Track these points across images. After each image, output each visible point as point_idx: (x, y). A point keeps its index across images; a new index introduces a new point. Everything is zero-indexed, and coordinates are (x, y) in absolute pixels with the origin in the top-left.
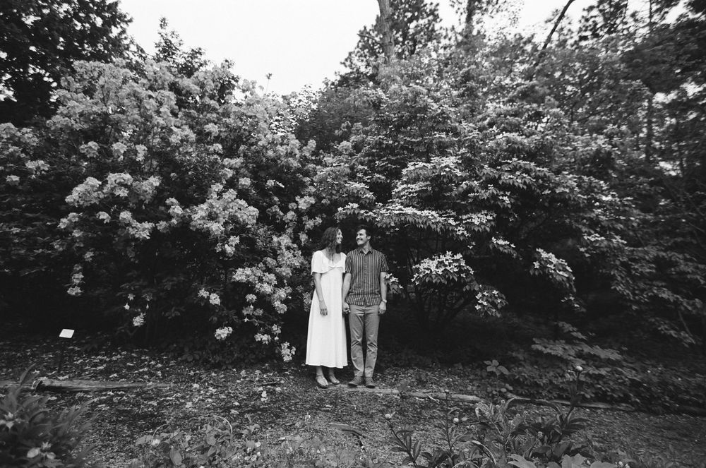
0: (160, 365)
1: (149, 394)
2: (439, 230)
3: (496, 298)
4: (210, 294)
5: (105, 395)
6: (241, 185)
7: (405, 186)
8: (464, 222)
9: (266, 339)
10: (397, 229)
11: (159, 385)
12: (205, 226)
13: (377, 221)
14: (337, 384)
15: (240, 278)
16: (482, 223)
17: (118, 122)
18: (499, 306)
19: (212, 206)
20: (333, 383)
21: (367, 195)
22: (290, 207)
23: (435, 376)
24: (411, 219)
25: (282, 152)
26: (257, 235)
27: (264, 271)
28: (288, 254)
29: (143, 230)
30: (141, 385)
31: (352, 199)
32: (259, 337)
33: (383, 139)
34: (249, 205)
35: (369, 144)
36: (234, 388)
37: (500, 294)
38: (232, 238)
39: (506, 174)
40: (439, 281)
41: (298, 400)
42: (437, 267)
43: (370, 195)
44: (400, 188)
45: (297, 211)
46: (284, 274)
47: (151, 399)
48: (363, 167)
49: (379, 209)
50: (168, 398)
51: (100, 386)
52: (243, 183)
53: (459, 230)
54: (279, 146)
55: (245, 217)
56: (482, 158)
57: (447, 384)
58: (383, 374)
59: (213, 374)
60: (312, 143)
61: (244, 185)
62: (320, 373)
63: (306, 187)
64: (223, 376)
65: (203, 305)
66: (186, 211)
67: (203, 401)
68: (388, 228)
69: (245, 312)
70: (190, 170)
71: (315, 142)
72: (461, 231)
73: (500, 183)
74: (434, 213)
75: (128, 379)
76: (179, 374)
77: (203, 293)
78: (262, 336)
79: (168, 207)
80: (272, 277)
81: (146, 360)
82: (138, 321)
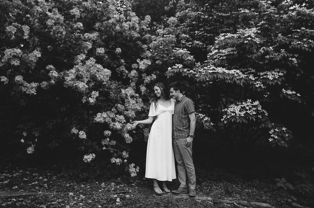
0: (46, 180)
1: (40, 200)
2: (242, 84)
3: (285, 133)
4: (79, 131)
5: (10, 201)
6: (98, 53)
7: (216, 51)
8: (261, 78)
9: (119, 161)
10: (211, 83)
11: (46, 194)
12: (74, 85)
13: (196, 77)
14: (169, 193)
15: (100, 120)
16: (275, 79)
17: (7, 7)
18: (287, 139)
19: (78, 70)
20: (166, 192)
21: (189, 58)
22: (133, 67)
23: (239, 188)
24: (221, 77)
25: (127, 27)
26: (110, 88)
27: (116, 114)
28: (132, 102)
29: (31, 88)
30: (34, 194)
31: (178, 61)
32: (113, 160)
33: (201, 14)
34: (104, 68)
35: (190, 18)
36: (97, 195)
37: (288, 131)
38: (93, 93)
39: (295, 40)
40: (241, 121)
41: (142, 204)
42: (240, 111)
43: (191, 58)
44: (213, 53)
45: (138, 70)
46: (130, 116)
47: (42, 203)
48: (185, 36)
49: (198, 67)
50: (53, 203)
51: (6, 195)
52: (99, 52)
53: (257, 84)
54: (124, 23)
55: (102, 77)
56: (277, 28)
57: (247, 194)
58: (201, 186)
59: (82, 186)
60: (148, 18)
61: (100, 53)
62: (156, 185)
63: (145, 52)
64: (89, 187)
65: (74, 139)
66: (61, 74)
67: (77, 204)
68: (204, 82)
69: (103, 143)
70: (61, 44)
71: (150, 17)
72: (258, 84)
73: (290, 47)
74: (238, 71)
75: (25, 190)
76: (59, 186)
77: (74, 131)
78: (115, 160)
79: (48, 71)
80: (122, 117)
81: (36, 176)
82: (30, 150)
